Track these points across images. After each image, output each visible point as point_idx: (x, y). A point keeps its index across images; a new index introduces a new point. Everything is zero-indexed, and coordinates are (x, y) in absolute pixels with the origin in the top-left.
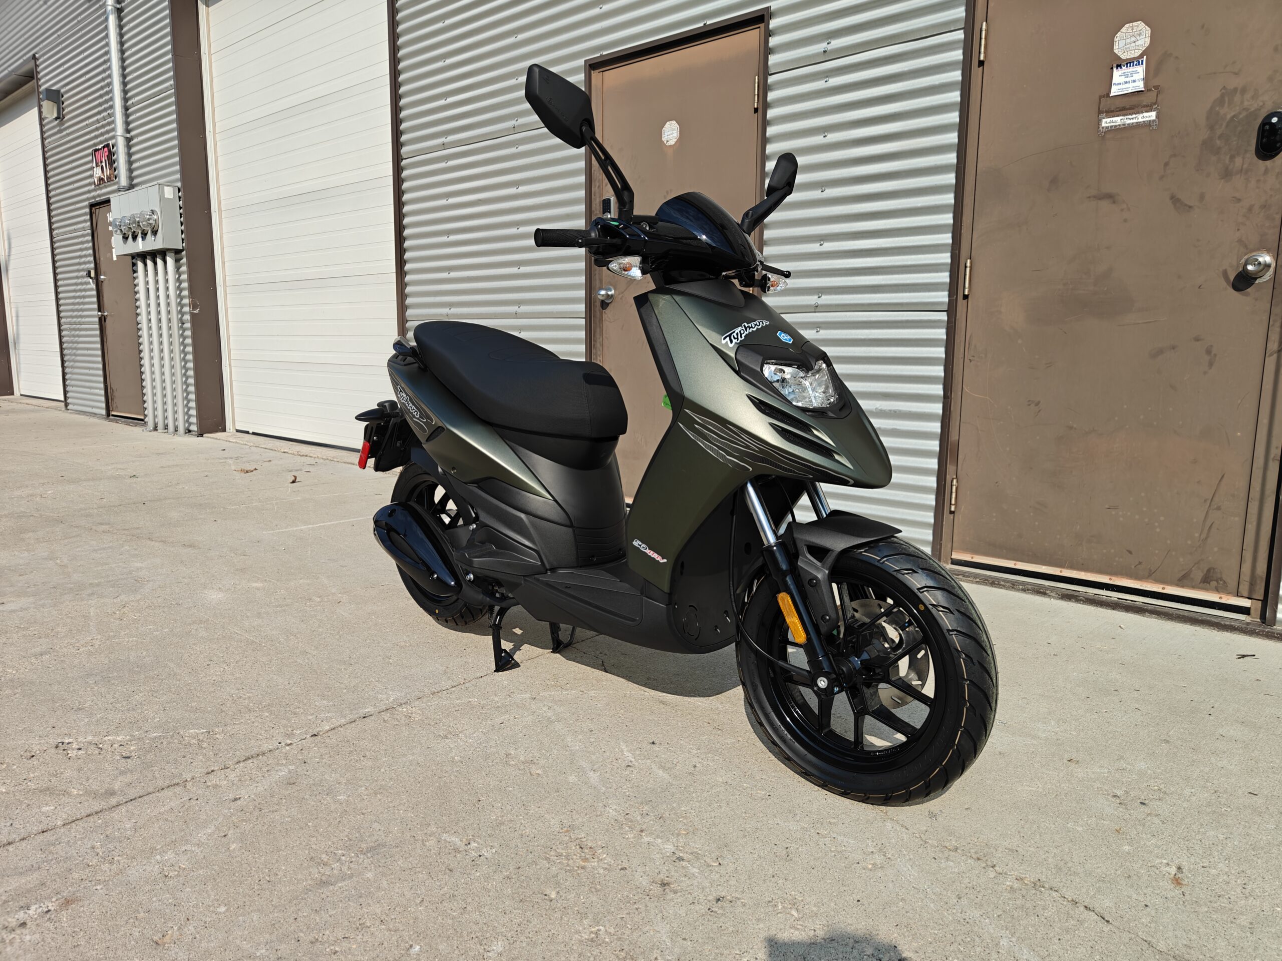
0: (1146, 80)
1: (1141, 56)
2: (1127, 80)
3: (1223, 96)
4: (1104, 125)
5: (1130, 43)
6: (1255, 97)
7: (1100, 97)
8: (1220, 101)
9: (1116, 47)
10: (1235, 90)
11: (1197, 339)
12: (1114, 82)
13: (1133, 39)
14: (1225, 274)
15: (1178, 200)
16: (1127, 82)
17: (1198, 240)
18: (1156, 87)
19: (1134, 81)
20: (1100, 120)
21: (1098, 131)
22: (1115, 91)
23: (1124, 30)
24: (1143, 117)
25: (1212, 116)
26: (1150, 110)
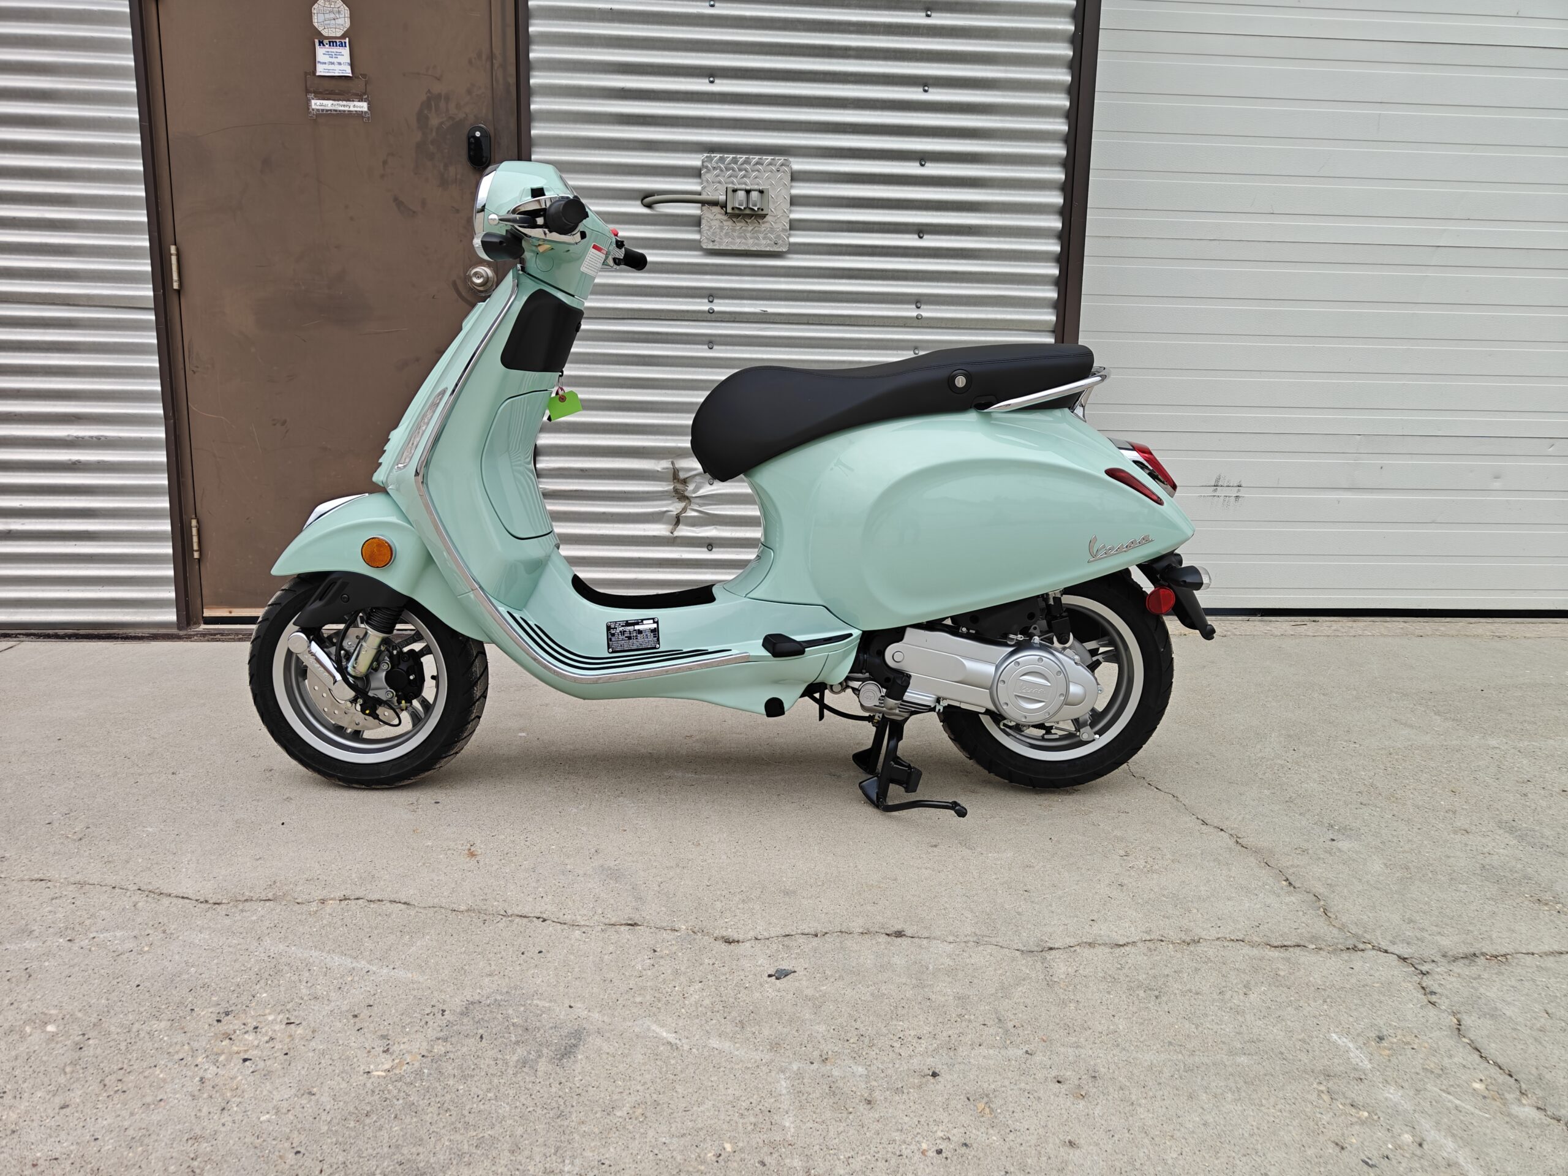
0: (353, 65)
1: (343, 36)
2: (332, 60)
3: (429, 99)
4: (314, 107)
5: (329, 19)
7: (306, 74)
8: (427, 104)
9: (315, 20)
10: (439, 95)
12: (318, 60)
13: (332, 16)
14: (454, 284)
15: (402, 203)
16: (333, 63)
17: (426, 248)
18: (364, 76)
19: (340, 64)
20: (310, 100)
21: (310, 113)
22: (321, 70)
24: (354, 106)
25: (422, 119)
26: (361, 100)
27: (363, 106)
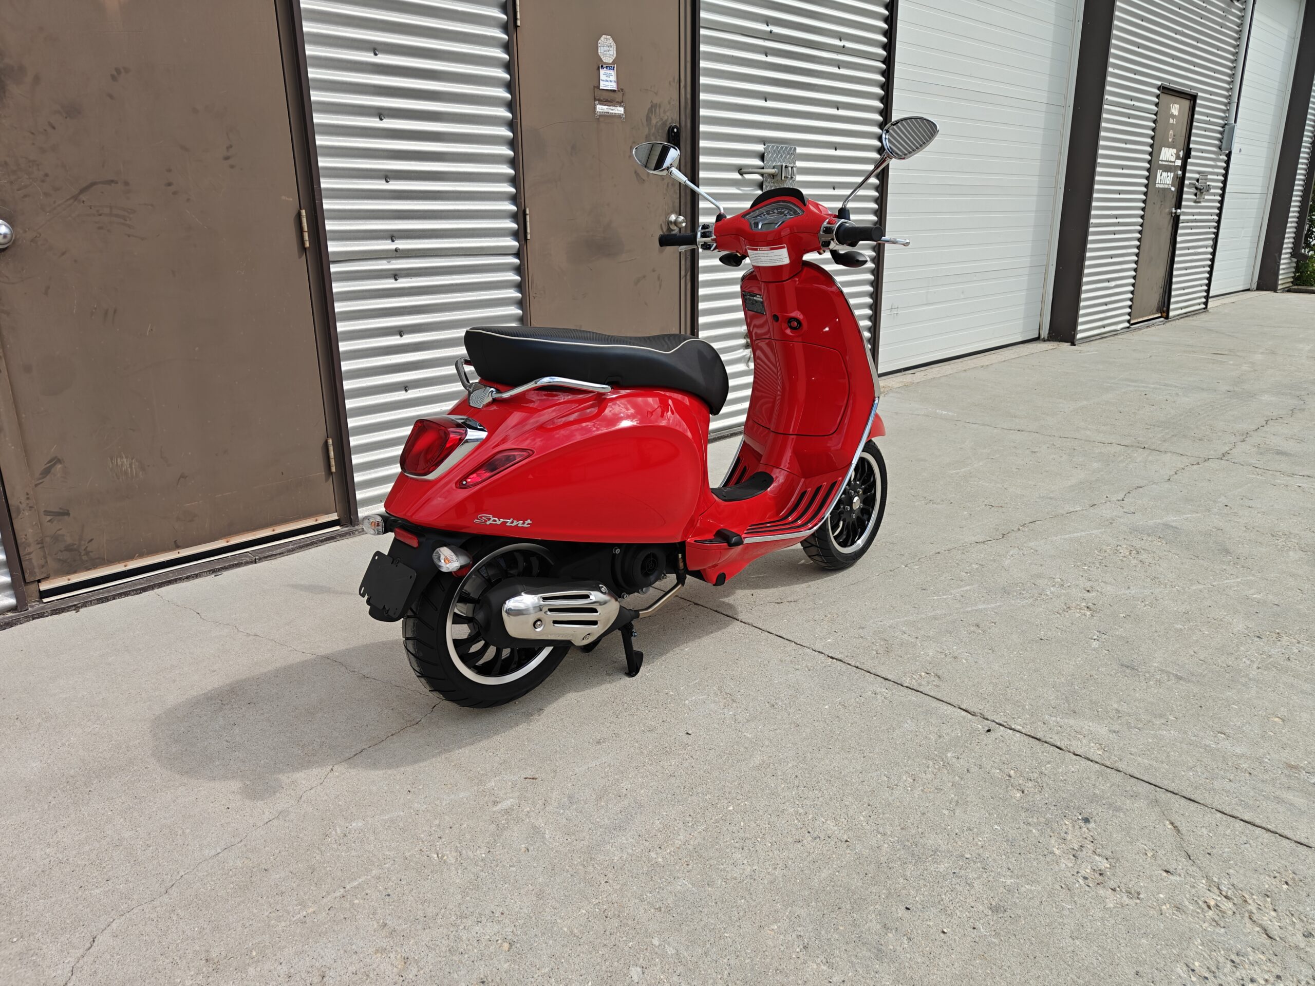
0: (618, 82)
1: (613, 63)
2: (606, 78)
3: (652, 106)
4: (598, 110)
5: (606, 51)
6: (665, 112)
7: (594, 87)
8: (651, 110)
9: (599, 51)
10: (656, 104)
11: (654, 271)
12: (601, 78)
13: (608, 49)
14: (661, 225)
15: (638, 174)
16: (607, 81)
17: (649, 203)
18: (622, 90)
19: (611, 81)
20: (595, 106)
21: (596, 114)
22: (602, 86)
23: (602, 39)
24: (618, 110)
25: (648, 119)
26: (620, 106)
27: (620, 110)
